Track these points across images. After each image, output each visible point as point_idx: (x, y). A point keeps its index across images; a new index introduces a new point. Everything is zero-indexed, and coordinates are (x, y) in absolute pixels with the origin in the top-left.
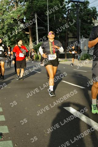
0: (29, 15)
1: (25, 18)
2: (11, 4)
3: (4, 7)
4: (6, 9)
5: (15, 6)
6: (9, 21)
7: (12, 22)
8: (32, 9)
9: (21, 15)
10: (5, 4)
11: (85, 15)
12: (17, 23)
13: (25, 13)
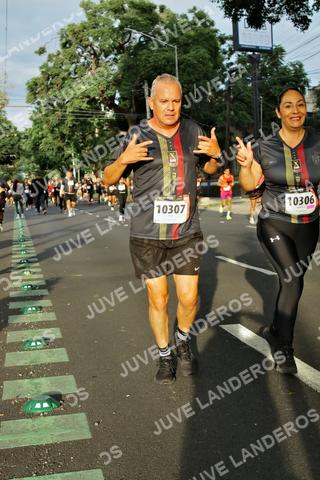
0: (128, 88)
1: (118, 95)
2: (82, 60)
3: (63, 68)
4: (69, 74)
5: (93, 66)
6: (77, 103)
7: (84, 106)
8: (135, 71)
9: (108, 87)
10: (66, 61)
11: (275, 84)
12: (99, 109)
13: (117, 83)
